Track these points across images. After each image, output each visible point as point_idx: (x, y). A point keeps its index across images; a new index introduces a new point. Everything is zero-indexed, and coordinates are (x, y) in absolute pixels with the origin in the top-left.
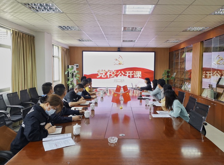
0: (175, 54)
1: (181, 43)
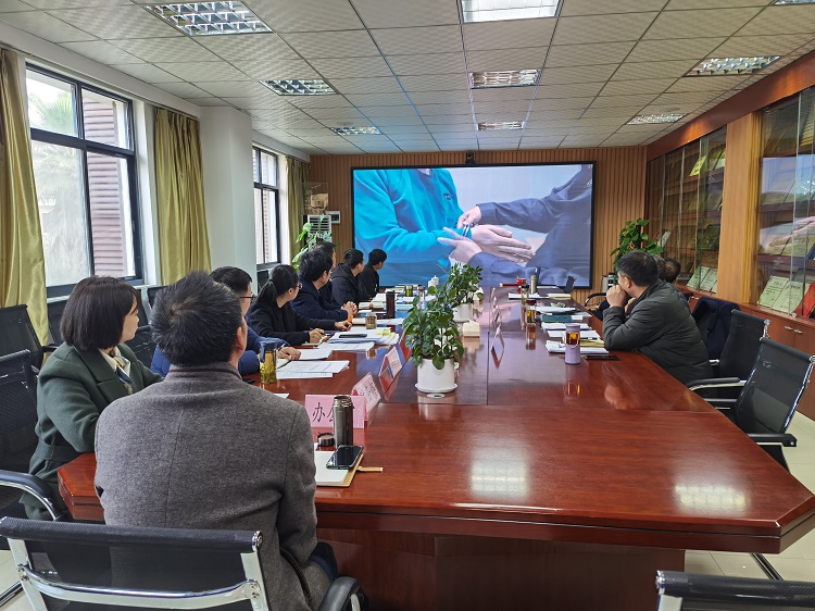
0: (667, 165)
1: (688, 125)
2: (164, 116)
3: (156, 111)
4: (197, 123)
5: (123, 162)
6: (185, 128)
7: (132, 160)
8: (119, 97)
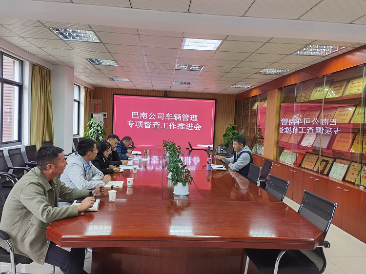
0: (244, 104)
1: (252, 89)
2: (37, 68)
3: (33, 66)
4: (50, 72)
5: (16, 88)
6: (45, 74)
7: (21, 87)
8: (17, 58)
